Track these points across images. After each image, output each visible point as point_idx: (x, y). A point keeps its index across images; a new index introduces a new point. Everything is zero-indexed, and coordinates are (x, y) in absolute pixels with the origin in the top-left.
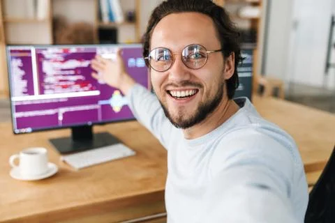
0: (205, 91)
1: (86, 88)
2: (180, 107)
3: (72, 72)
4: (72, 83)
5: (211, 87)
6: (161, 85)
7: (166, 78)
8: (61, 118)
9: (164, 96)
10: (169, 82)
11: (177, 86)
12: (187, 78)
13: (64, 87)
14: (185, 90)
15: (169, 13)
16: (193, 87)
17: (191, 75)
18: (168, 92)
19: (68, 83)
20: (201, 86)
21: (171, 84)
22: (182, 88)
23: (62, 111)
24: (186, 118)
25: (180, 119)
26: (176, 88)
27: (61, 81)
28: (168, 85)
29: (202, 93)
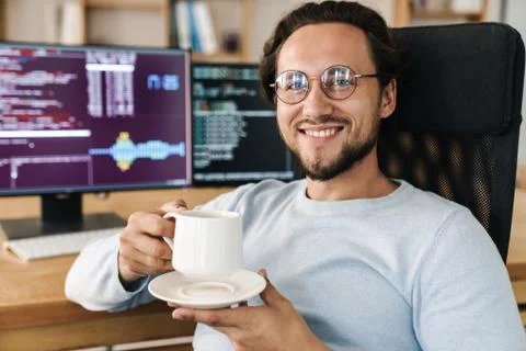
0: (353, 129)
1: (65, 124)
2: (318, 149)
3: (38, 93)
4: (38, 112)
5: (362, 124)
6: (291, 121)
7: (299, 112)
8: (14, 175)
9: (295, 136)
10: (303, 117)
11: (314, 123)
12: (328, 111)
13: (22, 119)
14: (325, 129)
15: (304, 24)
16: (337, 125)
17: (334, 108)
18: (302, 131)
19: (31, 112)
20: (347, 122)
21: (307, 121)
22: (321, 125)
23: (17, 162)
24: (325, 164)
25: (317, 167)
26: (313, 126)
27: (15, 107)
28: (302, 122)
29: (349, 131)
